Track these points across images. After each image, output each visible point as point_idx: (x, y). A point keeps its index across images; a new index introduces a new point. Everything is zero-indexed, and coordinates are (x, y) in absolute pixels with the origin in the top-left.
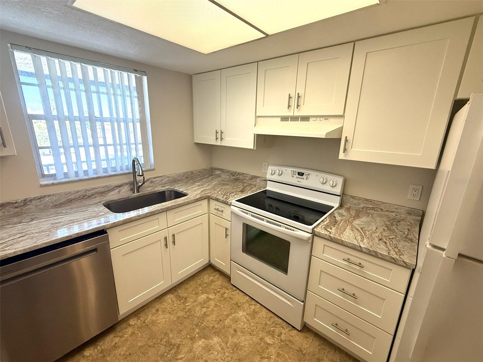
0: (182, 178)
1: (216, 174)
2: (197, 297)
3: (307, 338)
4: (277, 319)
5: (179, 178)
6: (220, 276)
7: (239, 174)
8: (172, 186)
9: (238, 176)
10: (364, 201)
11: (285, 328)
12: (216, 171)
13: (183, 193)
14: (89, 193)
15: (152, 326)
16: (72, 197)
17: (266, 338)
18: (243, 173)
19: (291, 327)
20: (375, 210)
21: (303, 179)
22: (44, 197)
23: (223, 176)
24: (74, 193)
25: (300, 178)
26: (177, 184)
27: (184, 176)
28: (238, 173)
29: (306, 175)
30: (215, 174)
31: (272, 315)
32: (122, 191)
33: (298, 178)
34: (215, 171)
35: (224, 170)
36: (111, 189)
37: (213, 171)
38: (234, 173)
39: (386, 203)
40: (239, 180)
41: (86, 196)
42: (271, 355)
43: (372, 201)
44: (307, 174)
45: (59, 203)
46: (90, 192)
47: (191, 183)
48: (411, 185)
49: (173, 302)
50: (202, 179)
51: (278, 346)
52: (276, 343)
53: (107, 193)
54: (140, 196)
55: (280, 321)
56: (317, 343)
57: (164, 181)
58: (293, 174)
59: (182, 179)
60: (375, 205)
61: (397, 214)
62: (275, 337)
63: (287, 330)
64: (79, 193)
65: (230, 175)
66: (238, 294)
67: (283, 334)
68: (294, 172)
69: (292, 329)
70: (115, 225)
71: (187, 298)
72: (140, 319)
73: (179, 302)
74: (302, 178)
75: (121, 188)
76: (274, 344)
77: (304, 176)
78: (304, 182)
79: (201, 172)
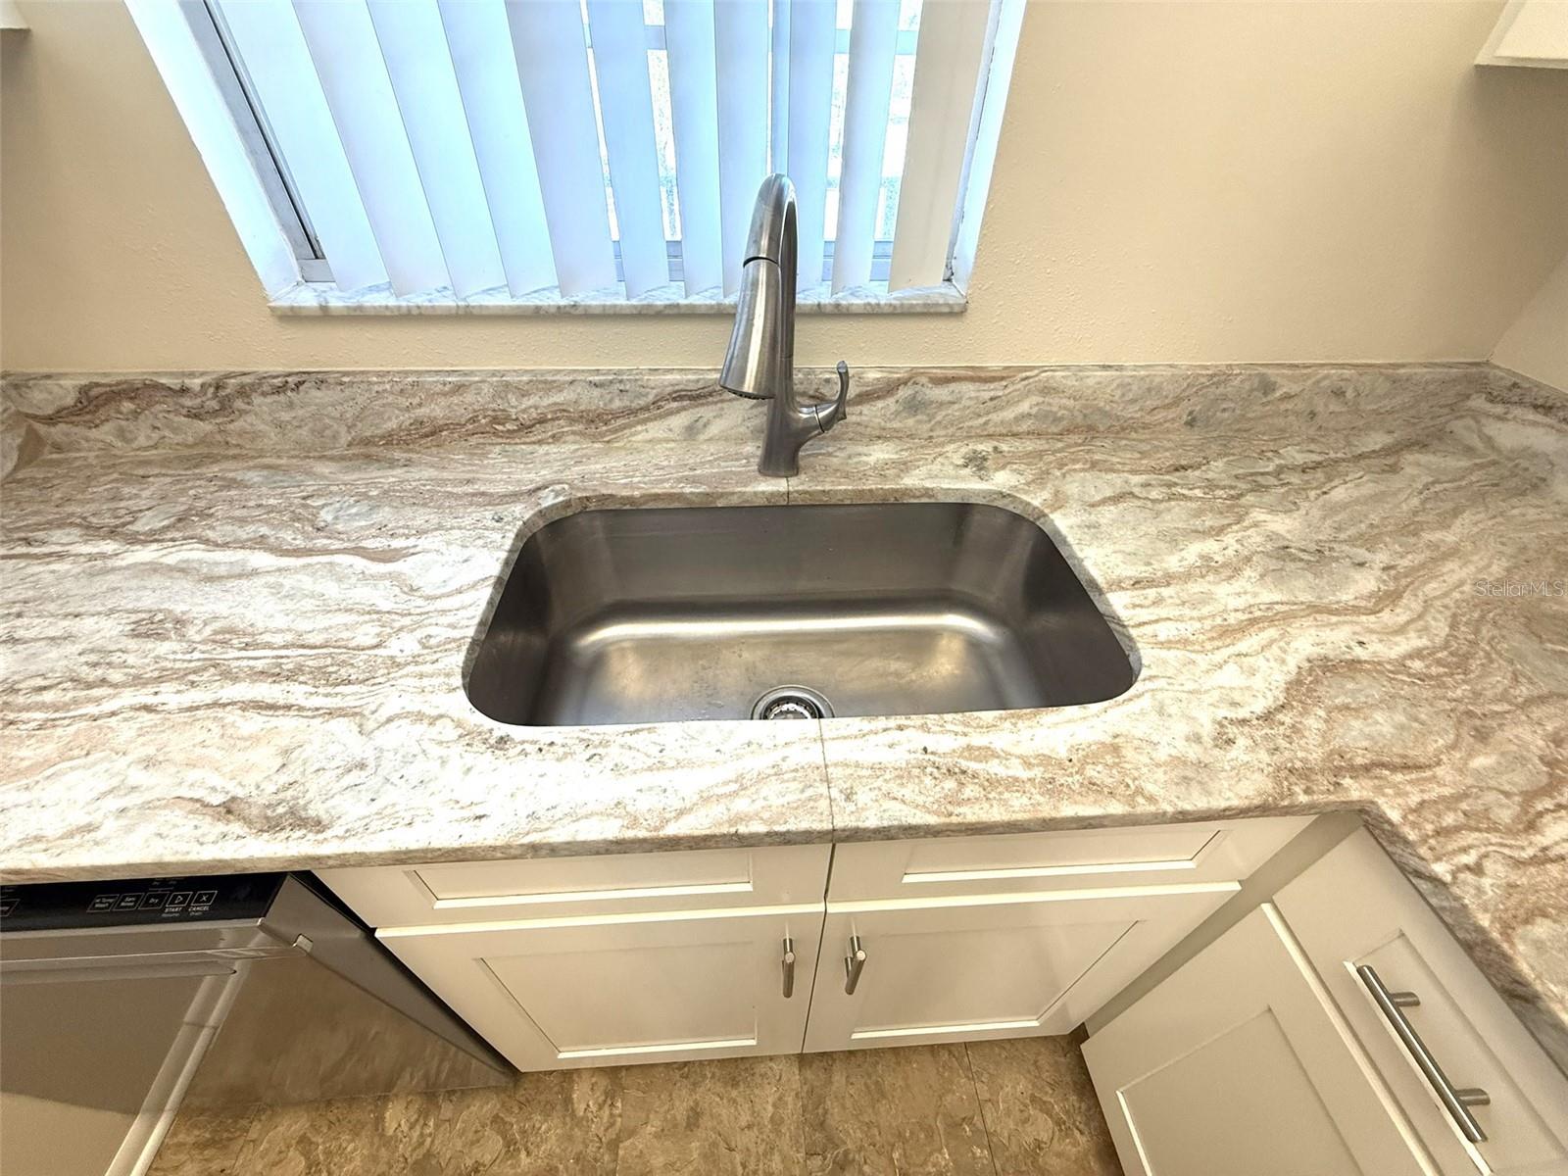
0: (1159, 416)
1: (1489, 441)
5: (1132, 411)
8: (1041, 479)
12: (1500, 418)
14: (522, 407)
16: (437, 410)
22: (299, 384)
24: (445, 394)
26: (1094, 465)
27: (1177, 401)
30: (1475, 441)
32: (714, 429)
34: (1499, 409)
36: (646, 409)
37: (1478, 402)
41: (508, 419)
45: (379, 432)
46: (527, 402)
47: (1211, 486)
50: (1329, 468)
53: (620, 422)
54: (787, 506)
57: (1009, 414)
59: (1145, 426)
64: (469, 397)
75: (705, 412)
79: (1350, 394)
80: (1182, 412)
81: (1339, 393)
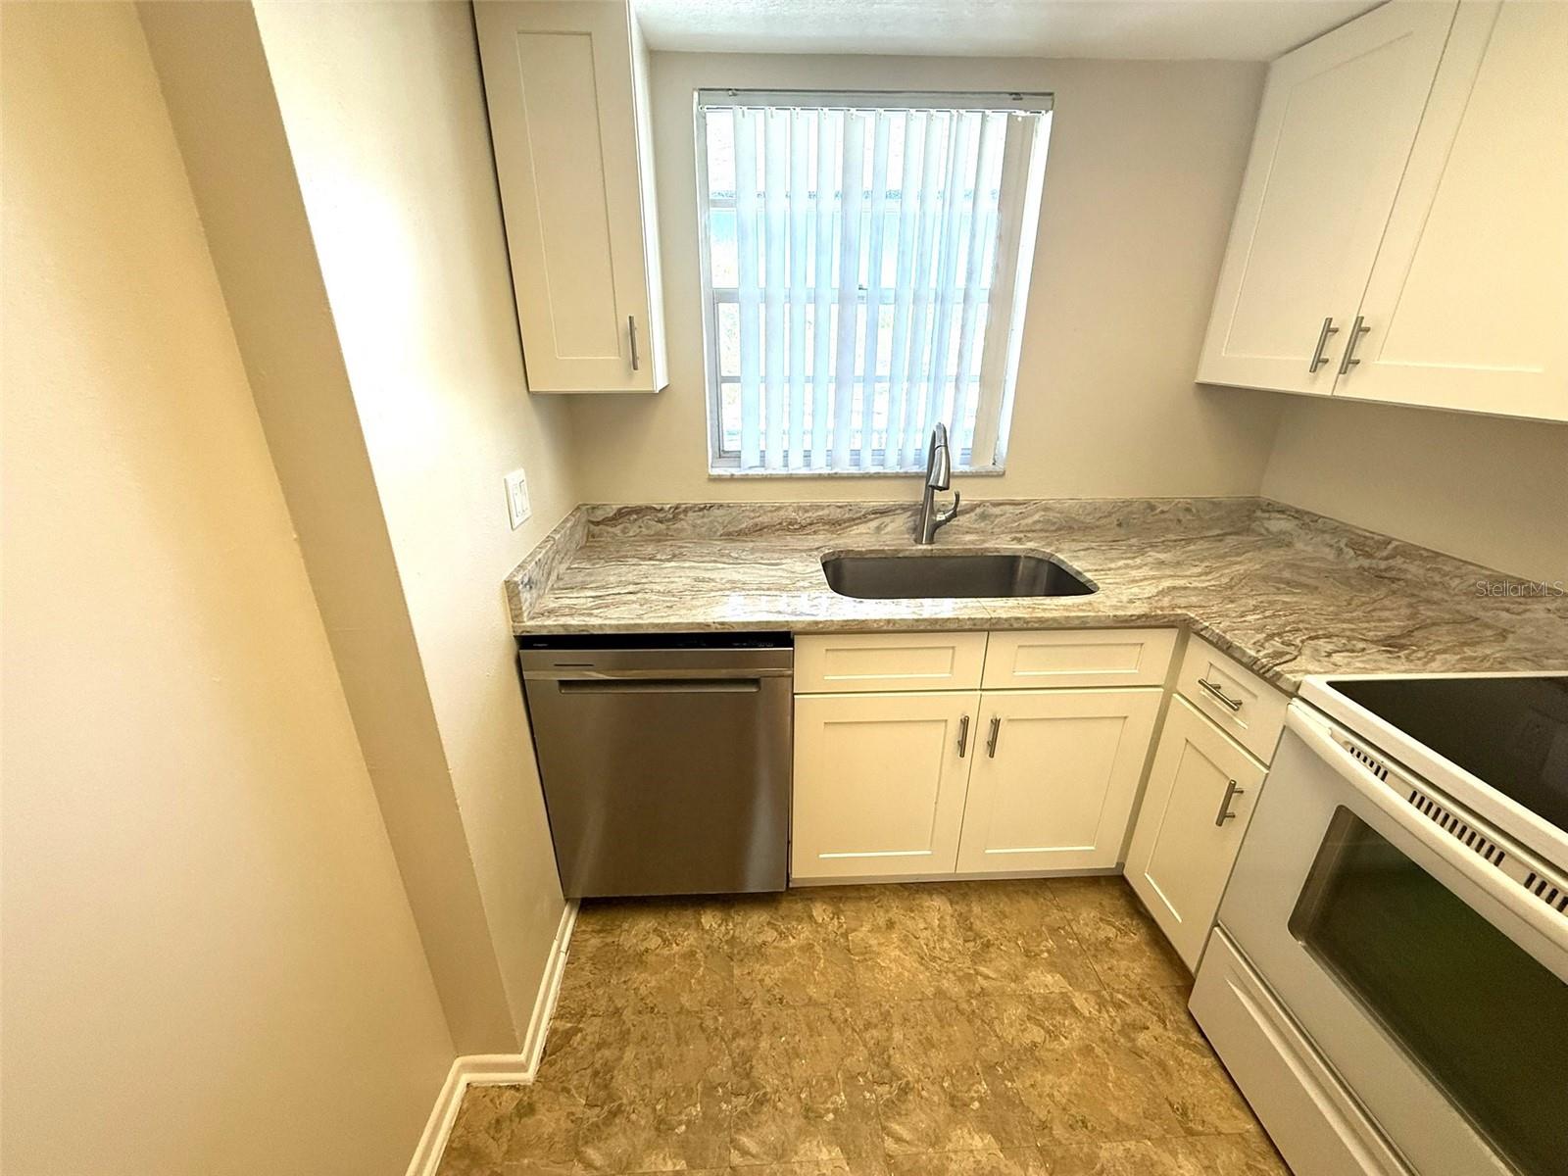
0: (1103, 521)
1: (1267, 529)
2: (1026, 966)
5: (1088, 519)
6: (1147, 944)
7: (1408, 551)
8: (1049, 544)
9: (1399, 561)
12: (1269, 519)
13: (1082, 580)
14: (802, 518)
15: (858, 961)
16: (765, 519)
18: (1438, 554)
22: (710, 507)
23: (1299, 545)
24: (771, 511)
26: (1074, 540)
27: (1110, 514)
28: (1396, 547)
30: (1263, 531)
32: (889, 529)
34: (1267, 515)
35: (1315, 518)
36: (860, 518)
37: (1259, 513)
38: (1378, 541)
40: (1393, 580)
41: (796, 523)
45: (737, 529)
46: (807, 515)
47: (1131, 546)
49: (942, 928)
50: (1189, 541)
53: (847, 524)
54: (931, 557)
57: (1029, 521)
59: (1097, 527)
64: (782, 513)
65: (1346, 550)
66: (1205, 1074)
70: (819, 630)
71: (991, 949)
72: (838, 918)
73: (961, 941)
75: (886, 520)
79: (1194, 510)
80: (1114, 519)
81: (1188, 510)
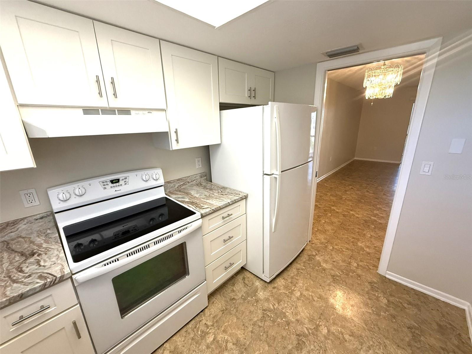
3: (213, 302)
4: (190, 325)
10: (177, 182)
11: (201, 319)
17: (208, 341)
19: (201, 313)
20: (185, 185)
21: (121, 185)
25: (116, 186)
29: (123, 180)
31: (184, 329)
33: (114, 187)
39: (189, 176)
42: (225, 339)
43: (182, 179)
44: (124, 178)
48: (196, 159)
51: (217, 330)
52: (214, 332)
55: (193, 321)
56: (219, 296)
58: (104, 185)
60: (184, 181)
61: (196, 180)
62: (208, 331)
63: (204, 317)
67: (207, 322)
68: (103, 182)
69: (203, 313)
74: (119, 186)
76: (215, 334)
77: (121, 182)
78: (123, 189)
